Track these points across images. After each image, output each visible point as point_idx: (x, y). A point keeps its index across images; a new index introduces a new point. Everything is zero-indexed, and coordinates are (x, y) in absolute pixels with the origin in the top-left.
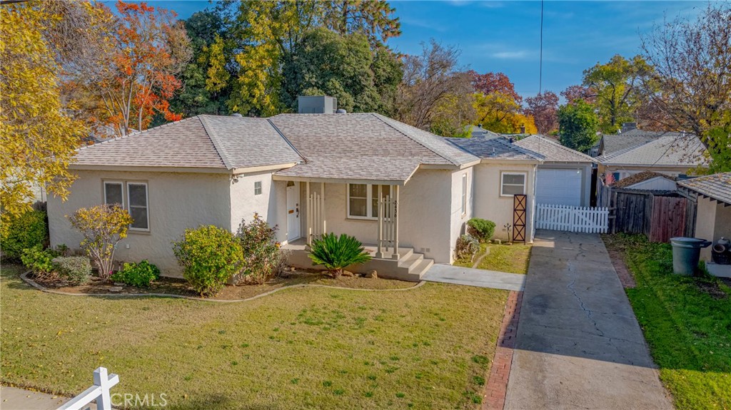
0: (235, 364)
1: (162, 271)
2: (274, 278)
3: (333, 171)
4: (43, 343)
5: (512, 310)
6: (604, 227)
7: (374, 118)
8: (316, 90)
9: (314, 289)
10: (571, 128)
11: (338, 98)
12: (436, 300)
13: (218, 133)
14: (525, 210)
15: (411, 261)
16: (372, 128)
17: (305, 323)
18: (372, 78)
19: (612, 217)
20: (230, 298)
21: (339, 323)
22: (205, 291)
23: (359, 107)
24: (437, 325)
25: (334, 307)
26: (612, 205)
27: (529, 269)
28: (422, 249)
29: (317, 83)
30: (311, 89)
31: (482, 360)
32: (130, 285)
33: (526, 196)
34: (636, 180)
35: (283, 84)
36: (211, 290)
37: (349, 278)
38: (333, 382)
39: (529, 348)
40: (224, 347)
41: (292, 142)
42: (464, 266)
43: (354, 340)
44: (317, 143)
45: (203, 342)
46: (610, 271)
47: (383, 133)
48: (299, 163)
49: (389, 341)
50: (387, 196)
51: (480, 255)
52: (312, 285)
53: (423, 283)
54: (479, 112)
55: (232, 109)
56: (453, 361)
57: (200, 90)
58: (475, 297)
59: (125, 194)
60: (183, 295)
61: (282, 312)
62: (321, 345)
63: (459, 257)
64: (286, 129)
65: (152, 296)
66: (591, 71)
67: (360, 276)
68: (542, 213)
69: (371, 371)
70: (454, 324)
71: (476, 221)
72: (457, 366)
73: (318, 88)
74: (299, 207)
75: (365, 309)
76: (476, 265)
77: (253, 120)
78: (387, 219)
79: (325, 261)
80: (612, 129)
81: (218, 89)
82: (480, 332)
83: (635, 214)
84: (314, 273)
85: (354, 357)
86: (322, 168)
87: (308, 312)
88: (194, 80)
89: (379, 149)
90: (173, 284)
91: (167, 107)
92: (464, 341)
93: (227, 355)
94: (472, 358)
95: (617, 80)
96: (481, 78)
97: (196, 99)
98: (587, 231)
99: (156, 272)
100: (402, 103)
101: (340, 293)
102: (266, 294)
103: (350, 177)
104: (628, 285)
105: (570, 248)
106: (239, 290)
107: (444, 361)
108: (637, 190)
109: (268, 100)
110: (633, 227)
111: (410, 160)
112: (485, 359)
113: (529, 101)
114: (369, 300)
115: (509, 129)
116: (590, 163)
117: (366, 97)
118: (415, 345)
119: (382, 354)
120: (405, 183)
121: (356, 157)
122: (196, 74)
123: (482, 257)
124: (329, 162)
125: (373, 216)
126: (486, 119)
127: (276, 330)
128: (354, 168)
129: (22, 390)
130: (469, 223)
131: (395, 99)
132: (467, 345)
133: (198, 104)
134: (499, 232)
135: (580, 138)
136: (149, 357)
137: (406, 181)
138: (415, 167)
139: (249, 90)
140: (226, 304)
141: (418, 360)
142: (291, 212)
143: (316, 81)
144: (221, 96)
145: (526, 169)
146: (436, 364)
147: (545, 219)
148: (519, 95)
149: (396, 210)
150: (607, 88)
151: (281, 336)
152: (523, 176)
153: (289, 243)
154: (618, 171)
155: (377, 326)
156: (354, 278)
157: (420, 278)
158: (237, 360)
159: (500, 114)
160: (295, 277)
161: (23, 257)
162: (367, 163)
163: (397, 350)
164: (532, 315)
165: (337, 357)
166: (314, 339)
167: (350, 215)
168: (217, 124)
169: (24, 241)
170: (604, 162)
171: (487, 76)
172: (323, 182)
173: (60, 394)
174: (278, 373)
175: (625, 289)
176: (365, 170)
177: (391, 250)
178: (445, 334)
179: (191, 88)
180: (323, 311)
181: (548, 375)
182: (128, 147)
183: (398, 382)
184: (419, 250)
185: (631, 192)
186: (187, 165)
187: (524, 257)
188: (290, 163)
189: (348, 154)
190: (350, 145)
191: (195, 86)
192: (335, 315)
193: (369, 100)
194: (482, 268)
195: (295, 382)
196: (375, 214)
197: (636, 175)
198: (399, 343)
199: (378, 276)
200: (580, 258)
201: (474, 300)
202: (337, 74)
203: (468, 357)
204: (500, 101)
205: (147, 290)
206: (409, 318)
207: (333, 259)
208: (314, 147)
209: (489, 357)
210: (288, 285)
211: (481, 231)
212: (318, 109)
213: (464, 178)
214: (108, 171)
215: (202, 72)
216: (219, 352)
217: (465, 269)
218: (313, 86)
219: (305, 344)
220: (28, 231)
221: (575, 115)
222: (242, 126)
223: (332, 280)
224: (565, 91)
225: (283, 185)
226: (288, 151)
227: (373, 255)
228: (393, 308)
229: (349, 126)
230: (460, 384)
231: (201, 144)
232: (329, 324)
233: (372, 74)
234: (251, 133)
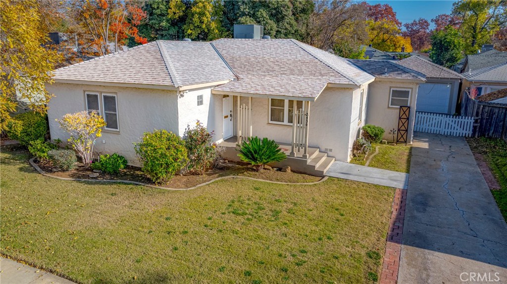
0: (176, 249)
1: (129, 161)
2: (212, 169)
3: (259, 87)
4: (35, 222)
5: (397, 207)
6: (469, 132)
7: (292, 43)
8: (248, 18)
9: (242, 181)
10: (441, 49)
11: (265, 25)
12: (336, 195)
13: (170, 55)
14: (408, 119)
15: (317, 159)
16: (290, 51)
17: (233, 213)
18: (291, 9)
19: (476, 125)
20: (178, 186)
21: (260, 215)
22: (159, 181)
23: (280, 32)
24: (338, 220)
25: (256, 199)
26: (477, 115)
27: (411, 168)
28: (326, 149)
29: (249, 12)
30: (244, 17)
31: (374, 256)
32: (104, 172)
33: (409, 107)
34: (500, 95)
35: (224, 13)
36: (163, 180)
37: (269, 171)
38: (252, 271)
39: (414, 245)
40: (169, 233)
41: (228, 62)
42: (358, 164)
43: (271, 232)
44: (247, 64)
45: (153, 227)
46: (477, 172)
47: (299, 56)
48: (233, 80)
49: (299, 234)
50: (301, 109)
51: (371, 154)
52: (240, 177)
53: (326, 178)
54: (370, 34)
55: (187, 32)
56: (351, 256)
57: (164, 18)
58: (368, 194)
59: (101, 103)
60: (143, 182)
61: (216, 202)
62: (245, 235)
63: (354, 155)
64: (224, 51)
65: (120, 183)
66: (460, 4)
67: (277, 170)
68: (420, 119)
69: (284, 263)
70: (351, 219)
71: (369, 127)
72: (355, 261)
73: (250, 17)
74: (232, 113)
75: (280, 202)
76: (368, 163)
77: (200, 44)
78: (300, 125)
79: (250, 159)
80: (472, 49)
81: (177, 16)
82: (372, 227)
83: (496, 122)
84: (242, 165)
85: (270, 248)
86: (251, 85)
87: (236, 203)
88: (159, 10)
89: (295, 69)
90: (137, 172)
91: (136, 32)
92: (360, 236)
93: (171, 240)
94: (367, 253)
95: (481, 10)
96: (372, 8)
97: (161, 24)
98: (455, 135)
99: (125, 162)
100: (313, 29)
101: (261, 186)
102: (204, 184)
103: (271, 93)
104: (494, 187)
105: (441, 150)
106: (185, 179)
107: (344, 256)
108: (501, 104)
109: (213, 25)
110: (493, 133)
111: (320, 80)
112: (378, 254)
113: (407, 26)
114: (283, 193)
115: (391, 48)
116: (459, 79)
117: (286, 24)
118: (320, 239)
119: (293, 246)
120: (315, 99)
121: (277, 76)
122: (161, 6)
123: (373, 155)
124: (255, 79)
125: (289, 122)
126: (374, 40)
127: (210, 219)
128: (274, 85)
129: (15, 262)
130: (363, 128)
131: (307, 25)
132: (362, 240)
133: (163, 29)
134: (386, 135)
135: (447, 56)
136: (111, 238)
137: (317, 98)
138: (323, 86)
139: (199, 18)
140: (173, 192)
141: (322, 254)
142: (226, 117)
143: (248, 11)
144: (179, 22)
145: (411, 86)
146: (337, 258)
147: (422, 124)
148: (400, 21)
149: (307, 120)
150: (472, 16)
151: (214, 224)
152: (409, 92)
153: (225, 141)
154: (481, 86)
155: (289, 219)
156: (273, 172)
157: (324, 174)
158: (178, 245)
159: (386, 36)
160: (228, 168)
161: (30, 147)
162: (285, 81)
163: (304, 243)
164: (416, 213)
165: (256, 247)
166: (239, 229)
167: (271, 120)
168: (170, 48)
169: (32, 135)
170: (471, 79)
171: (376, 6)
172: (250, 96)
173: (42, 268)
174: (209, 260)
175: (491, 190)
176: (283, 87)
177: (302, 150)
178: (345, 229)
179: (158, 16)
180: (247, 202)
181: (431, 274)
182: (103, 65)
183: (306, 275)
184: (323, 149)
185: (495, 105)
186: (145, 82)
187: (405, 157)
188: (225, 80)
189: (271, 73)
190: (272, 65)
191: (160, 15)
192: (256, 207)
193: (288, 26)
194: (372, 166)
195: (221, 270)
196: (291, 121)
197: (499, 92)
198: (307, 236)
199: (291, 171)
200: (450, 159)
201: (367, 197)
202: (264, 6)
203: (363, 253)
204: (386, 26)
205: (117, 176)
206: (315, 212)
207: (257, 158)
208: (245, 66)
209: (381, 253)
210: (221, 176)
211: (373, 135)
212: (249, 35)
213: (361, 93)
214: (88, 85)
215: (165, 4)
216: (164, 238)
217: (360, 167)
218: (246, 15)
219: (231, 234)
220: (34, 127)
221: (445, 39)
222: (190, 49)
223: (256, 173)
224: (435, 18)
225: (219, 97)
226: (224, 69)
227: (288, 153)
228: (303, 202)
229: (272, 49)
230: (358, 280)
231: (156, 65)
232: (251, 215)
233: (291, 6)
234: (197, 54)
